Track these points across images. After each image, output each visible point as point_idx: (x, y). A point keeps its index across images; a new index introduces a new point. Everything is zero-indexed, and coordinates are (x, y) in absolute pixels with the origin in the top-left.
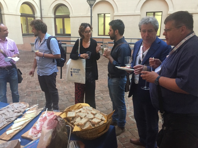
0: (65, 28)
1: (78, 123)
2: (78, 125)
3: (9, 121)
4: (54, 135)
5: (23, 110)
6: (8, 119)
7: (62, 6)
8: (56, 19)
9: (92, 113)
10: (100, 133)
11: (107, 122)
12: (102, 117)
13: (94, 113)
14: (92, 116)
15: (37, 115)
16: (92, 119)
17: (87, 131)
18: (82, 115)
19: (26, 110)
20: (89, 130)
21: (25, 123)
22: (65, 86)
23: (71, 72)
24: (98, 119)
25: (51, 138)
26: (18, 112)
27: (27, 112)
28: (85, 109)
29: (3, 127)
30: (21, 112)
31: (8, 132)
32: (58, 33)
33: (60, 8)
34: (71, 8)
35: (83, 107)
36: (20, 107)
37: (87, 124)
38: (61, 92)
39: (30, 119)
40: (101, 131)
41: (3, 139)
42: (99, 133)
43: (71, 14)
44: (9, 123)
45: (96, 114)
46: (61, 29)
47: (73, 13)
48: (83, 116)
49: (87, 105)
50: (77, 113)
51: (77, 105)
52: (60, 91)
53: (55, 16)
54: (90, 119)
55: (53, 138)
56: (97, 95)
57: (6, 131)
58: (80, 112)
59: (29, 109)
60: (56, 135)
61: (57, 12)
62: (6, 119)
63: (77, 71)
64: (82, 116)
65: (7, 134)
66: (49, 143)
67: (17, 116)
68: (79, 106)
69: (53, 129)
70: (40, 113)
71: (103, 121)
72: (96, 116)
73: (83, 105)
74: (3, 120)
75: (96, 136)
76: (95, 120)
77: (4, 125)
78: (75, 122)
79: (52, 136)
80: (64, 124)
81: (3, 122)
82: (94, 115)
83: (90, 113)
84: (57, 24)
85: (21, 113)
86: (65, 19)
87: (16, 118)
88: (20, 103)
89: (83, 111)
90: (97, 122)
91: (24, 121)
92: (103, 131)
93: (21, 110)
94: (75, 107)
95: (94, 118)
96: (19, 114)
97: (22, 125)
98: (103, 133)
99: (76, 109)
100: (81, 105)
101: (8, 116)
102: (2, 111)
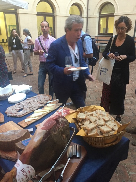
0: (108, 27)
1: (85, 126)
2: (85, 129)
3: (32, 110)
4: (47, 137)
5: (45, 102)
6: (31, 108)
7: (108, 5)
8: (101, 18)
9: (103, 119)
10: (108, 144)
11: (118, 134)
12: (115, 126)
13: (106, 119)
14: (103, 123)
15: (55, 109)
16: (102, 126)
17: (92, 138)
18: (93, 119)
19: (48, 102)
20: (93, 138)
21: (43, 115)
22: (96, 84)
23: (101, 71)
24: (109, 127)
25: (41, 140)
26: (41, 103)
27: (48, 105)
28: (99, 112)
29: (25, 115)
30: (43, 103)
31: (27, 120)
32: (101, 33)
33: (106, 7)
34: (117, 6)
35: (97, 110)
36: (45, 99)
37: (95, 130)
38: (91, 90)
39: (48, 111)
40: (108, 142)
41: (21, 125)
42: (106, 144)
43: (116, 13)
44: (31, 111)
45: (109, 121)
46: (104, 29)
47: (119, 11)
48: (93, 121)
49: (103, 109)
50: (88, 115)
51: (91, 106)
52: (91, 88)
53: (100, 16)
54: (100, 125)
55: (44, 140)
56: (127, 98)
57: (25, 118)
58: (92, 115)
59: (50, 102)
60: (48, 137)
61: (102, 11)
62: (30, 108)
63: (105, 70)
64: (91, 120)
65: (25, 122)
66: (38, 144)
67: (39, 107)
68: (93, 108)
69: (47, 130)
70: (58, 108)
71: (114, 131)
72: (107, 124)
73: (97, 108)
74: (27, 108)
75: (102, 146)
76: (105, 129)
77: (27, 112)
78: (83, 125)
79: (44, 138)
80: (66, 126)
81: (27, 109)
82: (106, 121)
83: (101, 118)
84: (101, 23)
85: (43, 105)
86: (109, 18)
87: (37, 108)
88: (45, 95)
89: (94, 115)
90: (106, 131)
91: (42, 113)
92: (112, 142)
93: (44, 102)
94: (89, 109)
95: (105, 125)
96: (41, 105)
97: (40, 116)
98: (111, 144)
99: (89, 111)
100: (95, 107)
101: (32, 105)
102: (30, 100)
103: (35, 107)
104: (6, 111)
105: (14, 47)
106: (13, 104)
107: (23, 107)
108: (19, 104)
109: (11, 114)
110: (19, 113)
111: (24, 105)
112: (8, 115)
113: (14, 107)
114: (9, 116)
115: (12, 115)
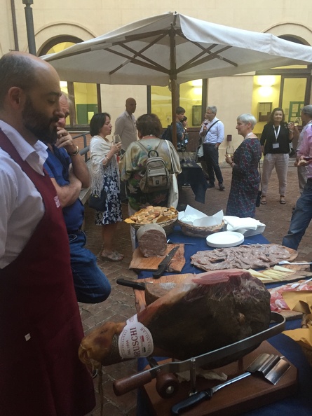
5: (276, 261)
19: (280, 263)
25: (181, 297)
26: (264, 261)
27: (276, 267)
30: (269, 262)
36: (278, 254)
55: (188, 299)
59: (287, 263)
60: (198, 298)
66: (173, 301)
67: (255, 265)
74: (231, 262)
79: (188, 295)
85: (267, 265)
87: (251, 266)
93: (272, 259)
96: (261, 264)
101: (244, 259)
102: (246, 249)
103: (246, 264)
104: (193, 257)
105: (274, 147)
106: (211, 247)
107: (224, 258)
108: (221, 251)
109: (199, 262)
110: (212, 265)
111: (228, 253)
112: (192, 263)
113: (210, 253)
114: (193, 265)
115: (199, 265)
